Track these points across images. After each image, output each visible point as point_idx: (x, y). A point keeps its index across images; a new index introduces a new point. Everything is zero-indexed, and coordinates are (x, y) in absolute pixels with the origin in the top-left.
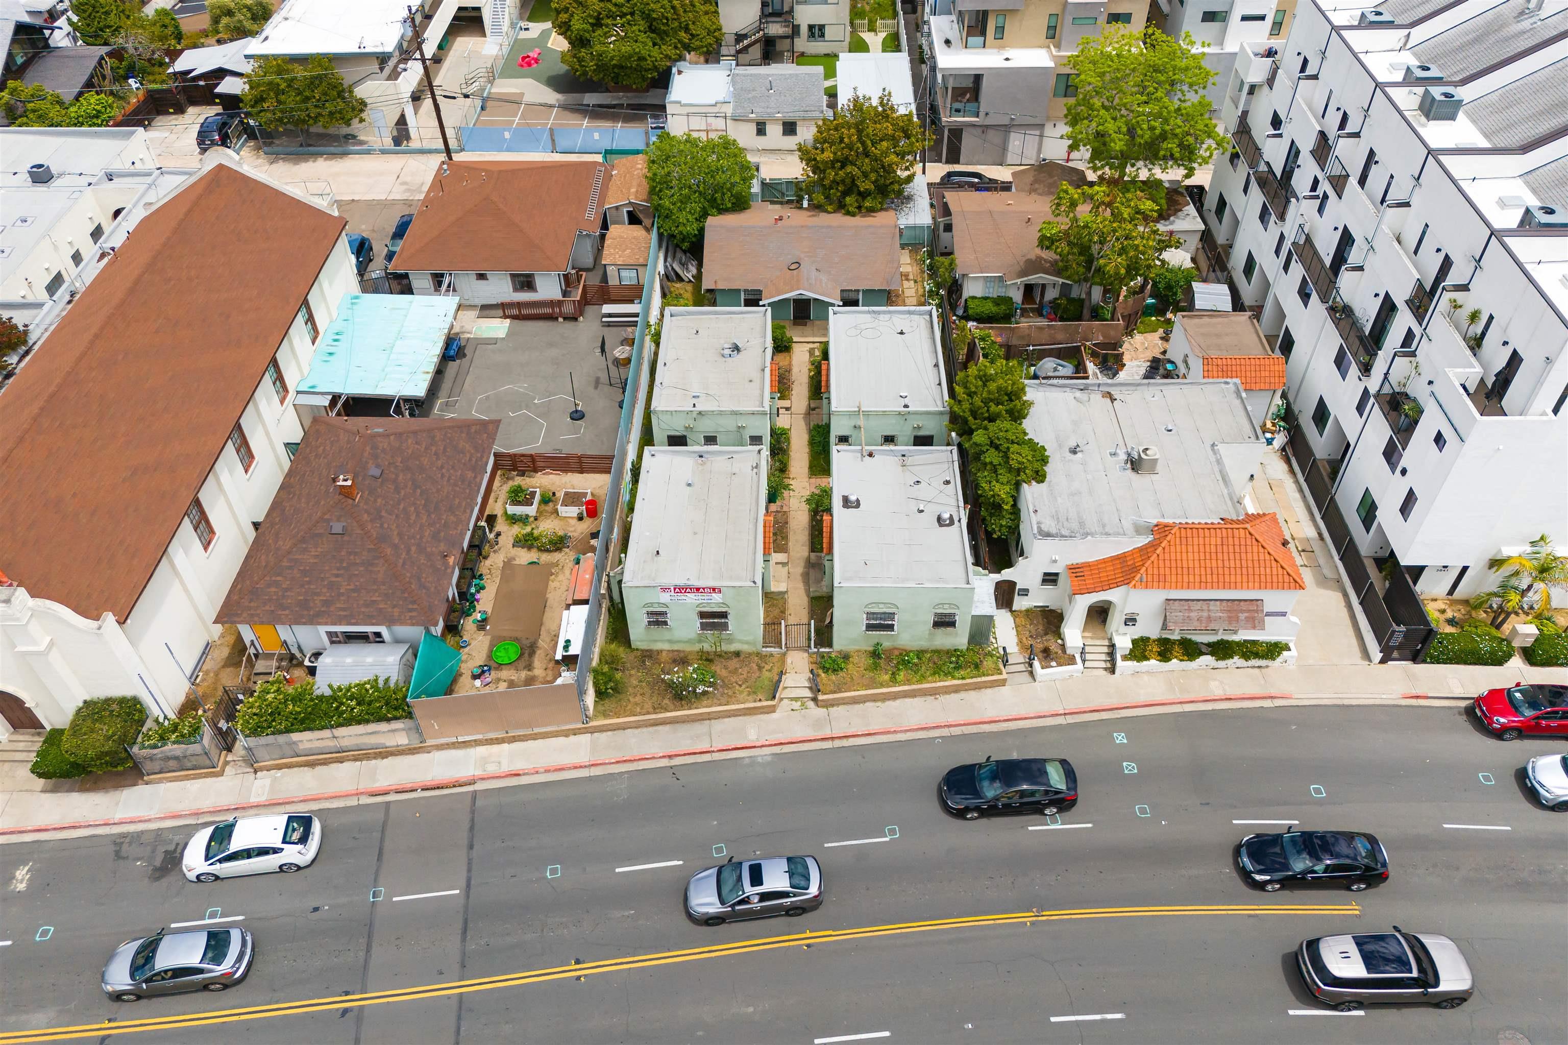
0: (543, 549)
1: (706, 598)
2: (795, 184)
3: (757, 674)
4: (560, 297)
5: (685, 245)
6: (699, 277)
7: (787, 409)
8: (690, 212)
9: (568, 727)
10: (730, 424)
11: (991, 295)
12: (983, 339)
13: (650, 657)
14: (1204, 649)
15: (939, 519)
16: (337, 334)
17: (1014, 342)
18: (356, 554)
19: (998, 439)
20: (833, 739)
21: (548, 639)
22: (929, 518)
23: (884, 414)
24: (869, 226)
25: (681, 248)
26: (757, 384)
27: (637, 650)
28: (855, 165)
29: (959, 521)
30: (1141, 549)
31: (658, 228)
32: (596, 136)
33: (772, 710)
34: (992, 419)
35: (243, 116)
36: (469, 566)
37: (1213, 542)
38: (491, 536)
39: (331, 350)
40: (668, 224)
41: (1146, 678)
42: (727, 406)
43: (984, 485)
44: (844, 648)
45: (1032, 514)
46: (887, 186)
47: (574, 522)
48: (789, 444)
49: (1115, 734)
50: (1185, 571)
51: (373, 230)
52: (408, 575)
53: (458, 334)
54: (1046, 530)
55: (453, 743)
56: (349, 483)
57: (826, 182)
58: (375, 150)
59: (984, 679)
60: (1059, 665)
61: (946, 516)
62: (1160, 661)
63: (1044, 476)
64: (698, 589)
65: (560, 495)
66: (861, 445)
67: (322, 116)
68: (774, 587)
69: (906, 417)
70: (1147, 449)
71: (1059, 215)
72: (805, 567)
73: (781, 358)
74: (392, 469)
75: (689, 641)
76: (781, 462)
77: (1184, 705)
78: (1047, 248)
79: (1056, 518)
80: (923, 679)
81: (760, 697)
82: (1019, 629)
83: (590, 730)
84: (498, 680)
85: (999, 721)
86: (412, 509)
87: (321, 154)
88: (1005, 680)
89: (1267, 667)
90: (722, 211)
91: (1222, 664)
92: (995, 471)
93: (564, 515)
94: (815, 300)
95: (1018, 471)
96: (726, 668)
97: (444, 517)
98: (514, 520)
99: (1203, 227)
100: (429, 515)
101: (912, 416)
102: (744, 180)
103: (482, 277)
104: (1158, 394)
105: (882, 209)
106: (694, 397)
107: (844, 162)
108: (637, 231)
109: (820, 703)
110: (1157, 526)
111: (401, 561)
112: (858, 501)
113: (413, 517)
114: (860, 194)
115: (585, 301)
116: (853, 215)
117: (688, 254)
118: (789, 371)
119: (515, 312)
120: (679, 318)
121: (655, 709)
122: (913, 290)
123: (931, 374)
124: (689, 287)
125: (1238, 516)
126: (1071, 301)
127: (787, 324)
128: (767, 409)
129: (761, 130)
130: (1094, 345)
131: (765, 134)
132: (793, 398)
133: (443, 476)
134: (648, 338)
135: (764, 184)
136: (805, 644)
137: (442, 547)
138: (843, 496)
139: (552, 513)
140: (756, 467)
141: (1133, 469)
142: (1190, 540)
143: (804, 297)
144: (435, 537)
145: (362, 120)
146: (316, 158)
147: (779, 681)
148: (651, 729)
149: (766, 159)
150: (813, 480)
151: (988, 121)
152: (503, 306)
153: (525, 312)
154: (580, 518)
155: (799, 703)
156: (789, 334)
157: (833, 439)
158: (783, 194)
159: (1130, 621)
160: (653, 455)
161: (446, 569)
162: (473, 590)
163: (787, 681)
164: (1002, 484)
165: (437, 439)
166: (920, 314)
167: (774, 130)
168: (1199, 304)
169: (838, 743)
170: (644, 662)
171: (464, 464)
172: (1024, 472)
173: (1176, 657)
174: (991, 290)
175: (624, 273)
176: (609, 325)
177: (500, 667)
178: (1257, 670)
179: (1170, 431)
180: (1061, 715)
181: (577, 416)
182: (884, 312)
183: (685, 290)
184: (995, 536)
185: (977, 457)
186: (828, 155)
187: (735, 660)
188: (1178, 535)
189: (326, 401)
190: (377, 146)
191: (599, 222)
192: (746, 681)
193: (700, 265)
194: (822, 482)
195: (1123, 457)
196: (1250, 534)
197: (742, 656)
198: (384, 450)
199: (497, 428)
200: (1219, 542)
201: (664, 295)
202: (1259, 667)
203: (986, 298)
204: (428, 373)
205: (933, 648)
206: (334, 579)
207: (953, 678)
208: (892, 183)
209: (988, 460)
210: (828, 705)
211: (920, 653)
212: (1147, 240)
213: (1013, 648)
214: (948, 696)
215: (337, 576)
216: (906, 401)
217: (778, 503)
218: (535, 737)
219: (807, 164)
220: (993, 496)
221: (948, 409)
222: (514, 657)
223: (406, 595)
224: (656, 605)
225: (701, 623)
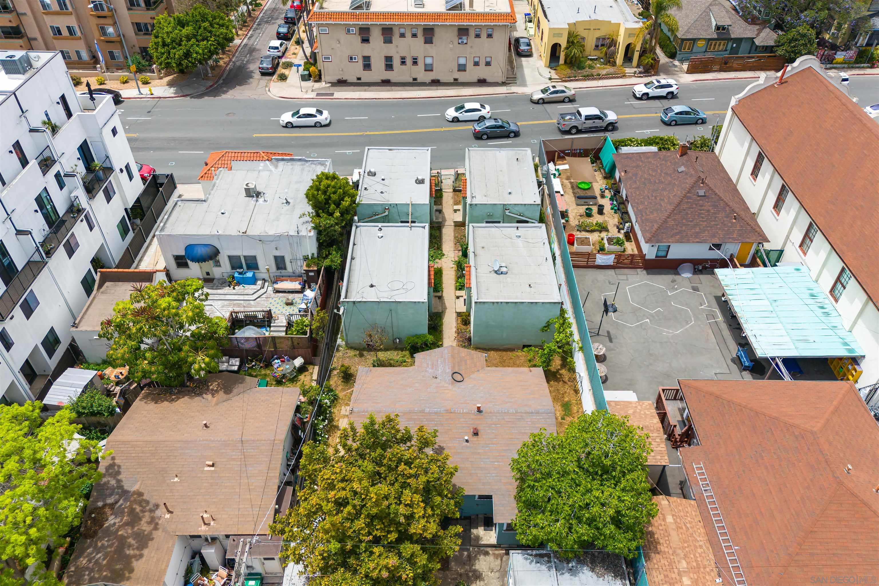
100: (645, 179)
123: (358, 252)
138: (424, 184)
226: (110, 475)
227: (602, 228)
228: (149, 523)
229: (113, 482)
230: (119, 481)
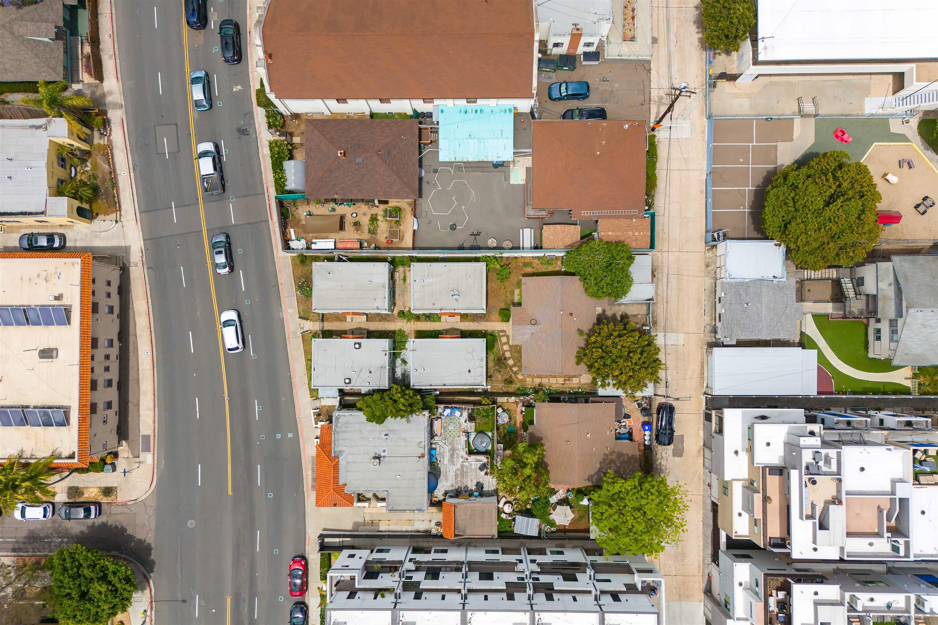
0: (369, 226)
21: (317, 236)
26: (431, 306)
38: (375, 204)
49: (292, 433)
52: (320, 184)
60: (315, 419)
86: (351, 177)
97: (354, 189)
98: (385, 211)
100: (351, 184)
111: (325, 180)
137: (340, 192)
138: (362, 343)
144: (343, 188)
160: (383, 266)
163: (307, 323)
165: (391, 177)
171: (385, 190)
179: (398, 477)
181: (453, 227)
195: (382, 454)
216: (418, 370)
226: (592, 479)
227: (374, 219)
228: (613, 455)
229: (595, 477)
230: (595, 474)
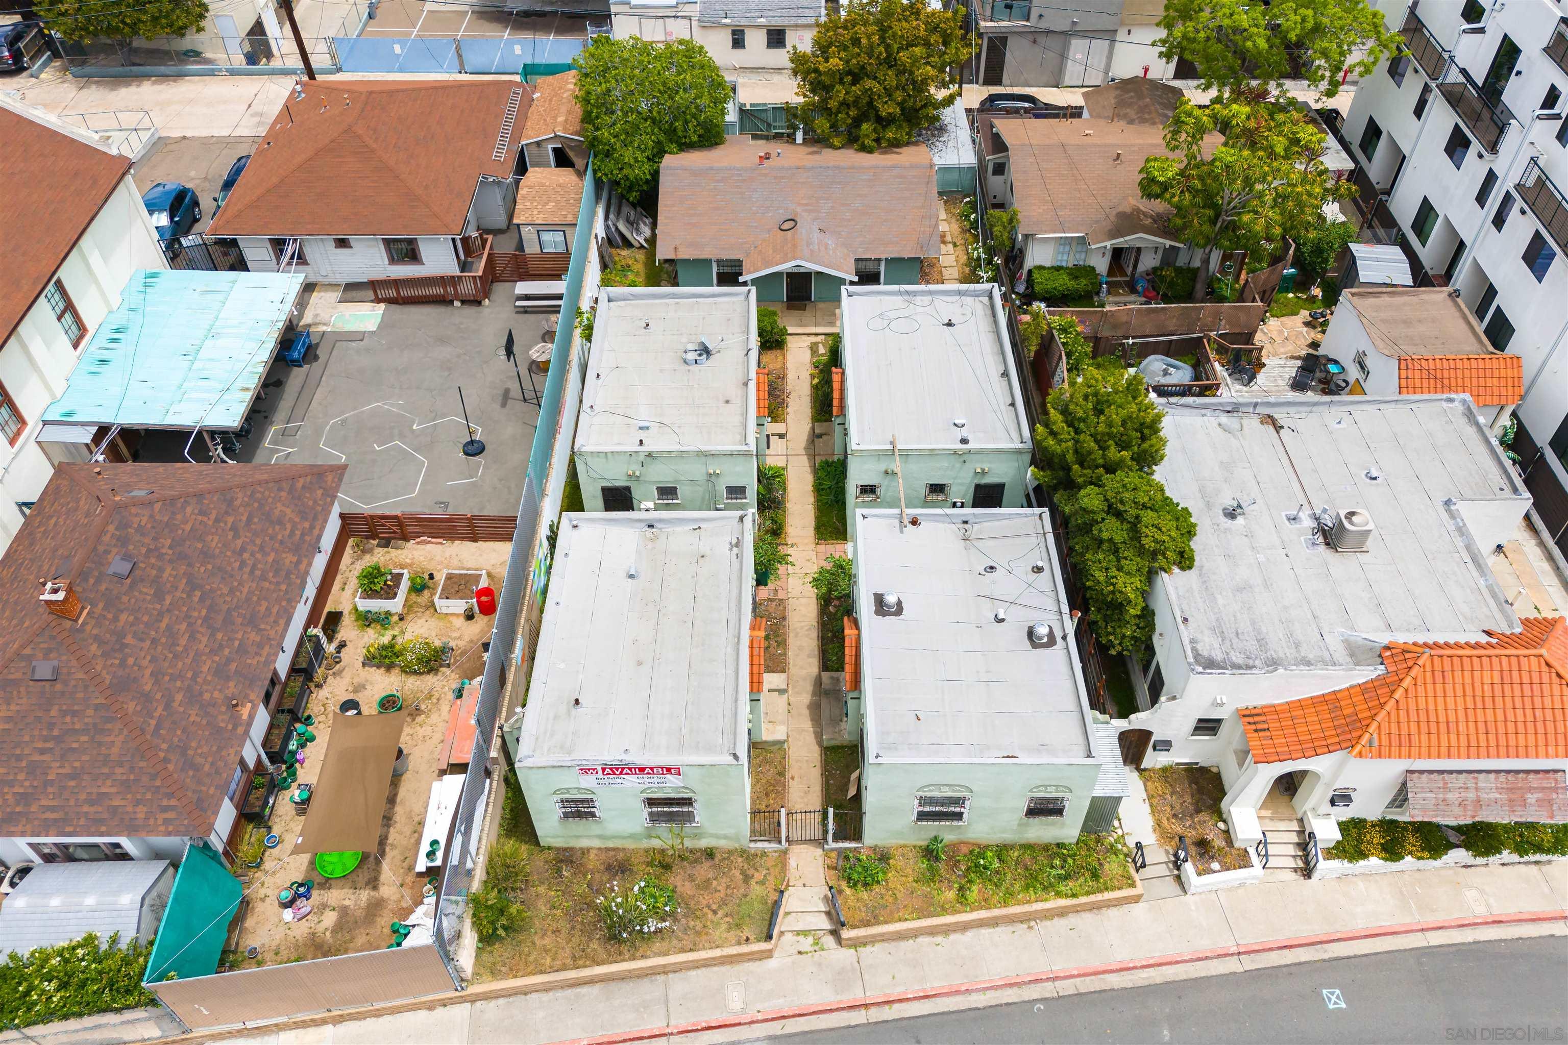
0: (407, 671)
1: (656, 780)
2: (787, 111)
3: (742, 891)
4: (456, 271)
5: (634, 196)
6: (652, 241)
7: (781, 436)
8: (639, 147)
9: (430, 997)
10: (697, 470)
11: (1064, 264)
12: (1063, 330)
13: (569, 861)
14: (1453, 838)
15: (1031, 633)
16: (118, 330)
17: (1105, 333)
18: (74, 714)
19: (1122, 502)
20: (866, 1006)
21: (408, 830)
22: (1014, 633)
23: (932, 454)
24: (894, 167)
25: (628, 200)
26: (737, 403)
27: (549, 848)
28: (875, 78)
29: (1064, 638)
30: (1363, 689)
31: (595, 172)
32: (518, 49)
33: (768, 954)
34: (1111, 469)
35: (42, 25)
36: (286, 707)
37: (1487, 680)
38: (330, 648)
39: (105, 355)
40: (609, 166)
41: (1361, 884)
42: (693, 443)
43: (1097, 574)
44: (879, 843)
45: (1182, 627)
46: (917, 111)
47: (460, 622)
48: (785, 489)
49: (1325, 992)
50: (1443, 727)
51: (206, 178)
52: (164, 746)
53: (309, 326)
54: (1205, 654)
55: (239, 1031)
56: (60, 596)
57: (833, 104)
58: (220, 70)
59: (1107, 895)
60: (1226, 868)
61: (1043, 631)
62: (1386, 860)
63: (1192, 559)
64: (642, 770)
65: (441, 578)
66: (900, 507)
67: (143, 22)
68: (767, 734)
69: (965, 457)
70: (1353, 514)
71: (1176, 147)
72: (814, 694)
73: (770, 357)
74: (153, 560)
75: (632, 836)
76: (774, 521)
77: (1429, 934)
78: (1157, 196)
79: (1219, 631)
80: (1009, 897)
81: (747, 932)
82: (1155, 801)
83: (469, 998)
84: (324, 907)
85: (1135, 968)
86: (184, 626)
87: (148, 76)
88: (1140, 896)
89: (1549, 862)
90: (685, 146)
91: (1480, 860)
92: (1116, 551)
93: (444, 611)
94: (819, 274)
95: (1154, 554)
96: (691, 878)
97: (239, 636)
98: (367, 620)
99: (1352, 166)
100: (213, 635)
101: (972, 456)
102: (716, 102)
103: (342, 243)
104: (1346, 420)
105: (908, 144)
106: (641, 428)
107: (856, 75)
108: (566, 176)
109: (843, 942)
110: (1387, 648)
111: (153, 722)
112: (899, 603)
113: (183, 642)
114: (879, 119)
115: (491, 277)
116: (870, 151)
117: (639, 209)
118: (783, 378)
119: (392, 293)
120: (622, 303)
121: (574, 958)
122: (953, 258)
123: (998, 388)
124: (641, 256)
125: (1511, 626)
126: (1179, 271)
127: (777, 308)
128: (753, 447)
129: (738, 41)
130: (1221, 336)
131: (743, 47)
132: (789, 418)
133: (243, 564)
134: (578, 332)
135: (742, 111)
136: (818, 835)
137: (232, 688)
138: (876, 595)
139: (427, 608)
140: (737, 545)
141: (1327, 544)
142: (1448, 675)
143: (802, 270)
144: (220, 672)
145: (200, 30)
146: (141, 82)
147: (777, 904)
148: (569, 992)
149: (746, 80)
150: (822, 548)
151: (1043, 25)
152: (373, 285)
153: (404, 293)
154: (470, 617)
155: (810, 940)
156: (781, 323)
157: (851, 490)
158: (769, 125)
159: (1341, 798)
160: (575, 527)
161: (235, 727)
162: (293, 746)
163: (790, 902)
164: (1128, 573)
165: (237, 503)
166: (976, 295)
167: (756, 40)
168: (1365, 275)
169: (875, 1015)
170: (559, 870)
171: (281, 542)
172: (1164, 554)
173: (1411, 853)
174: (1065, 257)
175: (546, 237)
176: (525, 311)
177: (326, 883)
178: (1534, 868)
179: (1375, 479)
180: (1232, 954)
181: (474, 449)
182: (923, 293)
183: (635, 259)
184: (1113, 652)
185: (1086, 528)
186: (835, 63)
187: (706, 865)
188: (1428, 668)
189: (85, 436)
190: (224, 65)
191: (512, 164)
192: (723, 903)
193: (654, 225)
194: (836, 549)
195: (1308, 523)
196: (1547, 664)
197: (718, 857)
198: (140, 529)
199: (341, 480)
200: (1497, 679)
201: (604, 266)
202: (1537, 863)
203: (1058, 269)
204: (247, 389)
205: (1023, 842)
206: (37, 757)
207: (1058, 894)
208: (925, 106)
209: (1105, 535)
210: (856, 944)
211: (1002, 850)
212: (1311, 184)
213: (1149, 838)
214: (1048, 923)
215: (42, 752)
216: (964, 432)
217: (771, 585)
218: (378, 1014)
219: (804, 80)
220: (1113, 592)
221: (1029, 445)
222: (351, 863)
223: (158, 783)
224: (575, 791)
225: (651, 814)
